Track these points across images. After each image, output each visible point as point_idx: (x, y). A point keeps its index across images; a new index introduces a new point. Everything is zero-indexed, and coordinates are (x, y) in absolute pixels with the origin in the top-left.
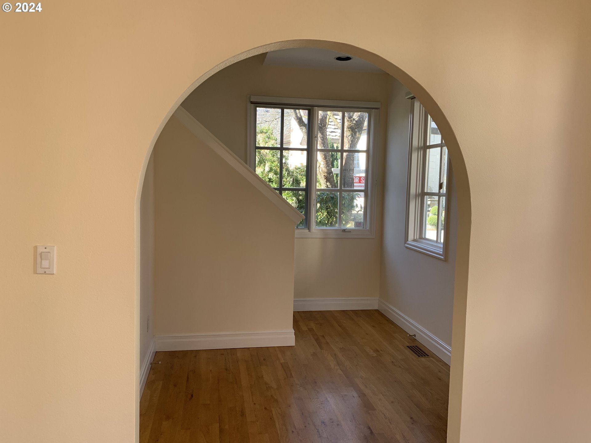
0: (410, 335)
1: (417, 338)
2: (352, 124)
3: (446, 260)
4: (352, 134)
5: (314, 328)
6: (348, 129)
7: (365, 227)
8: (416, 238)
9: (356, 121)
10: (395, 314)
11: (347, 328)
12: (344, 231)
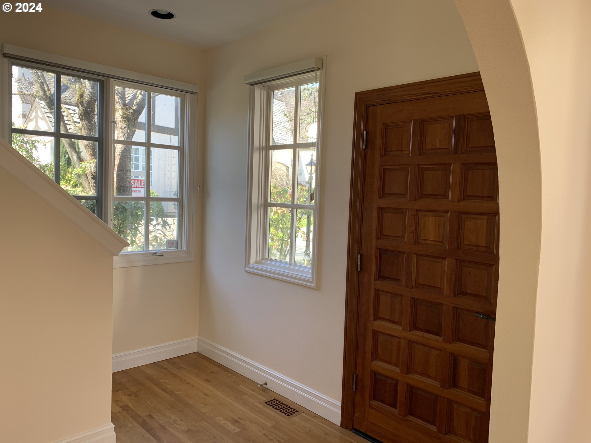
0: (261, 385)
1: (269, 386)
2: (128, 114)
3: (318, 288)
4: (128, 126)
5: (130, 405)
6: (124, 118)
7: (179, 247)
8: (258, 260)
9: (134, 110)
10: (225, 355)
11: (175, 392)
12: (154, 255)
